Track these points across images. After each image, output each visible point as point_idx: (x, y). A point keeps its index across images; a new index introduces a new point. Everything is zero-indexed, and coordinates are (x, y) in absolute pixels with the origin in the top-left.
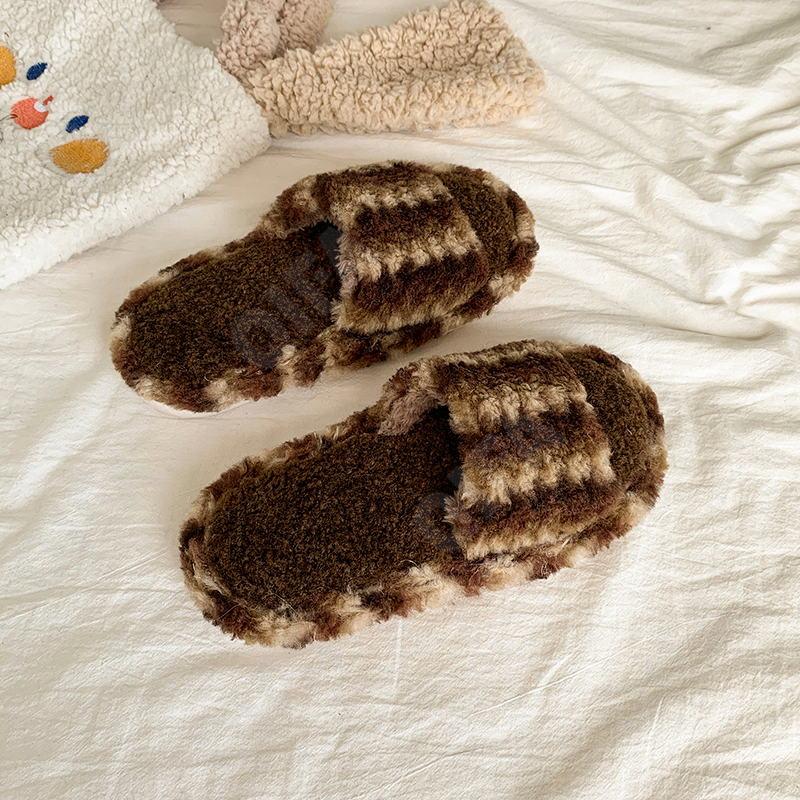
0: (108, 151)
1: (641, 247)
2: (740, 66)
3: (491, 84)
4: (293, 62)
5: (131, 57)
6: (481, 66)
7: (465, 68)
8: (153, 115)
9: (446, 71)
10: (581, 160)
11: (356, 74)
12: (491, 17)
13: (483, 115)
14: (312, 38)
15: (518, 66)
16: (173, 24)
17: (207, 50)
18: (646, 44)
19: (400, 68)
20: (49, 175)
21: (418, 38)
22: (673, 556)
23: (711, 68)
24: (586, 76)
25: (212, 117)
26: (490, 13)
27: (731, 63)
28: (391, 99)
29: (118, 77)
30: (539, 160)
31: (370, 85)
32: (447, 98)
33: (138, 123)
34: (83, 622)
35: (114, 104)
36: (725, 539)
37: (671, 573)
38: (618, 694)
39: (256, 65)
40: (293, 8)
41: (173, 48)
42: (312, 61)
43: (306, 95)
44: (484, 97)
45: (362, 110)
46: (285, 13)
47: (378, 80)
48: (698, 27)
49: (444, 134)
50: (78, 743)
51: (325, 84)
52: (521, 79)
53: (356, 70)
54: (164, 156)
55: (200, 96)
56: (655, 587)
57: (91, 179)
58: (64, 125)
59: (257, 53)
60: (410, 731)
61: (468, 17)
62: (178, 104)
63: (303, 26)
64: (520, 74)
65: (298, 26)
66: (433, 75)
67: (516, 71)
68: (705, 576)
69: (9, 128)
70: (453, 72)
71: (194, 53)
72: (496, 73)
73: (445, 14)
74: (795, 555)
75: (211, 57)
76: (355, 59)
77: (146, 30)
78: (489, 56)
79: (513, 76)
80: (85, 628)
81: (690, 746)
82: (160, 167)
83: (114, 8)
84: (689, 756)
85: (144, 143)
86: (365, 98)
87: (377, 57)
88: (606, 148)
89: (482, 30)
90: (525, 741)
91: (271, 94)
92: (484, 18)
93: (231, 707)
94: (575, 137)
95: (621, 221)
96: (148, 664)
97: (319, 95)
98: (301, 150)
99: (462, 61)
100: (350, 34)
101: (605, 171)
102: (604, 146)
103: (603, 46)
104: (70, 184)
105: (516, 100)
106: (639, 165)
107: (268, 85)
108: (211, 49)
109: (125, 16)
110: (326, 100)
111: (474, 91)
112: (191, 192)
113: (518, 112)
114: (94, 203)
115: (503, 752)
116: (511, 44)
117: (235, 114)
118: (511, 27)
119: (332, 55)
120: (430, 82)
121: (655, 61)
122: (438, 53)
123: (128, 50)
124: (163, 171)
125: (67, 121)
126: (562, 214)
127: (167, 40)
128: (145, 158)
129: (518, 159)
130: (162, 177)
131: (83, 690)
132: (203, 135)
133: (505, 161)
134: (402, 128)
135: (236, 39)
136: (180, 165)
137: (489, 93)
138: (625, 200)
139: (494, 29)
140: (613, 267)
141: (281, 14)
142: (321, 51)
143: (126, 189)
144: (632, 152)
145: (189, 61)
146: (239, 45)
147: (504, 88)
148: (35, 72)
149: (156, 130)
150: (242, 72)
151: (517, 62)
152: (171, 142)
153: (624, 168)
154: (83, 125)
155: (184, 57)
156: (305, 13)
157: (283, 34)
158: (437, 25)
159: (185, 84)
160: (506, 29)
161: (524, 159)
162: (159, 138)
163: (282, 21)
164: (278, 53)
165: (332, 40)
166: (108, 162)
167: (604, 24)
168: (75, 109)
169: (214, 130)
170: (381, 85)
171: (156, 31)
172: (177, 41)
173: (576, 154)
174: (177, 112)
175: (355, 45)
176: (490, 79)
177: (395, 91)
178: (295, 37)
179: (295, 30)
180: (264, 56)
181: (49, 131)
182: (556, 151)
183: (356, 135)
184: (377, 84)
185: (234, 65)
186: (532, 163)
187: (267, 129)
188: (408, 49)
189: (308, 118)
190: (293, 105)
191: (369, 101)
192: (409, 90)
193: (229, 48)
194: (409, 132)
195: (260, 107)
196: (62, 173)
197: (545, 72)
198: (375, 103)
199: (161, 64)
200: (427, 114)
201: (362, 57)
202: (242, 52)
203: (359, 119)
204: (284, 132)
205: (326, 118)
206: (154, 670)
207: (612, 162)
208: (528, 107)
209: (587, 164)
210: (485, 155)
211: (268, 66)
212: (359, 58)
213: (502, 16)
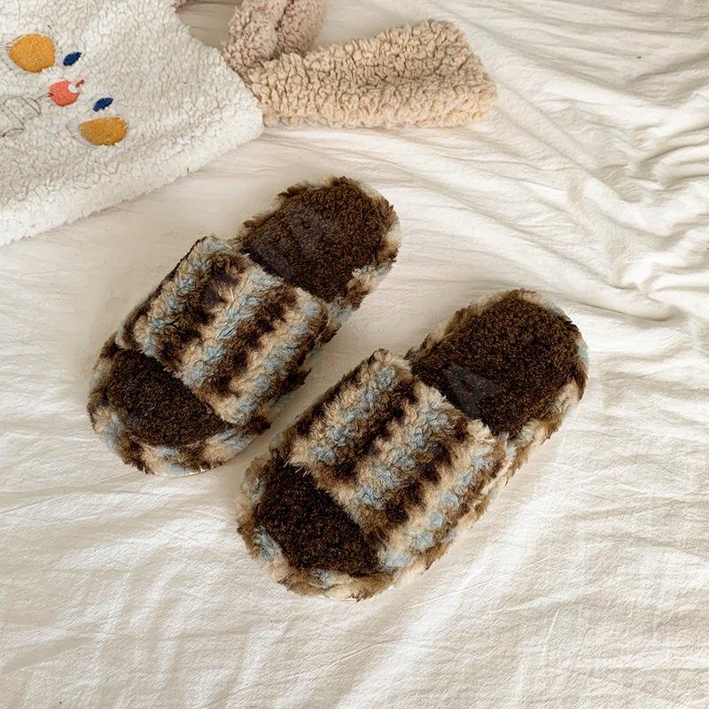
1: (569, 237)
2: (664, 91)
3: (452, 92)
4: (286, 64)
5: (151, 52)
6: (444, 77)
7: (431, 78)
8: (167, 102)
9: (414, 79)
10: (523, 161)
11: (339, 78)
12: (454, 37)
13: (443, 118)
14: (304, 45)
15: (476, 80)
16: (189, 27)
17: (215, 49)
18: (586, 68)
19: (376, 74)
20: (77, 145)
21: (393, 51)
23: (639, 91)
24: (532, 91)
25: (215, 105)
26: (454, 33)
27: (656, 88)
28: (366, 100)
29: (140, 68)
30: (488, 159)
31: (350, 87)
32: (414, 103)
33: (154, 107)
34: (82, 516)
35: (134, 89)
36: (623, 479)
39: (255, 65)
40: (290, 20)
41: (187, 46)
42: (303, 64)
43: (295, 93)
44: (445, 103)
45: (342, 108)
46: (283, 23)
47: (357, 83)
48: (630, 56)
49: (409, 132)
50: (72, 614)
51: (312, 84)
52: (477, 90)
53: (339, 74)
54: (174, 136)
55: (207, 87)
56: (562, 515)
57: (111, 151)
58: (92, 105)
59: (257, 54)
61: (436, 36)
62: (188, 93)
63: (297, 35)
64: (477, 85)
65: (293, 34)
66: (403, 82)
67: (473, 83)
68: (606, 508)
69: (46, 104)
70: (420, 81)
71: (204, 52)
72: (456, 83)
73: (416, 32)
74: (681, 500)
75: (219, 55)
76: (338, 65)
77: (165, 30)
78: (451, 69)
79: (470, 87)
80: (83, 521)
82: (170, 144)
83: (140, 10)
85: (158, 124)
86: (345, 98)
87: (357, 64)
88: (545, 153)
89: (447, 47)
91: (266, 90)
92: (449, 38)
95: (555, 214)
96: (133, 553)
97: (306, 93)
98: (287, 138)
99: (428, 72)
100: (336, 43)
101: (543, 172)
102: (543, 151)
104: (94, 153)
105: (472, 107)
106: (571, 168)
107: (264, 82)
108: (219, 50)
109: (149, 18)
110: (312, 99)
111: (437, 98)
112: (194, 167)
114: (114, 171)
115: (424, 643)
116: (470, 60)
117: (236, 104)
118: (472, 46)
119: (321, 60)
120: (400, 88)
121: (592, 82)
122: (409, 64)
123: (150, 46)
124: (172, 148)
125: (95, 101)
126: (505, 205)
127: (183, 39)
128: (158, 136)
129: (470, 158)
130: (171, 152)
131: (80, 572)
132: (208, 120)
133: (460, 160)
134: (375, 125)
135: (241, 42)
136: (187, 144)
137: (449, 100)
138: (559, 196)
139: (457, 47)
140: (545, 252)
141: (279, 22)
142: (311, 57)
143: (140, 160)
144: (567, 157)
145: (199, 58)
146: (242, 47)
147: (463, 96)
148: (71, 59)
149: (168, 114)
150: (244, 69)
151: (474, 76)
152: (180, 124)
153: (558, 170)
154: (107, 106)
155: (196, 55)
156: (299, 24)
157: (279, 40)
158: (409, 40)
159: (196, 77)
160: (468, 48)
161: (474, 158)
162: (171, 120)
163: (280, 29)
164: (275, 56)
165: (320, 48)
167: (551, 48)
168: (102, 92)
169: (217, 117)
170: (359, 88)
171: (173, 31)
172: (191, 41)
173: (519, 156)
174: (187, 99)
175: (340, 53)
176: (451, 88)
177: (371, 94)
178: (291, 44)
179: (291, 37)
180: (263, 58)
181: (80, 109)
182: (503, 152)
183: (336, 128)
184: (356, 86)
185: (237, 63)
186: (482, 162)
187: (261, 119)
188: (384, 59)
189: (296, 111)
190: (285, 100)
191: (348, 101)
192: (382, 93)
193: (234, 49)
194: (381, 129)
195: (257, 101)
196: (89, 144)
197: (498, 86)
198: (353, 102)
199: (176, 59)
200: (395, 115)
201: (345, 63)
202: (245, 53)
203: (340, 115)
204: (275, 122)
205: (312, 112)
206: (138, 559)
207: (549, 165)
208: (482, 114)
209: (528, 165)
210: (442, 154)
211: (265, 66)
212: (342, 64)
213: (464, 37)
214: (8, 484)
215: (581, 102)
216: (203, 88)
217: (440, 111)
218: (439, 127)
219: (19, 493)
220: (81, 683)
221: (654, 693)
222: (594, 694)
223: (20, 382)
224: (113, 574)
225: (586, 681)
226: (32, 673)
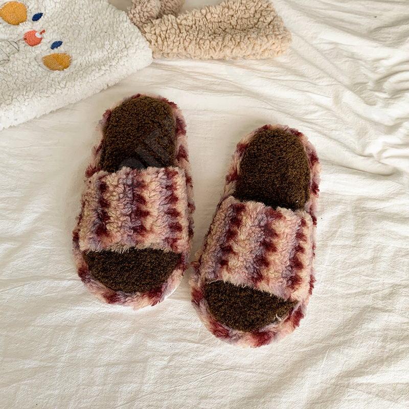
0: (71, 59)
1: (333, 126)
2: (390, 38)
3: (265, 39)
4: (166, 21)
5: (85, 13)
6: (261, 29)
7: (252, 30)
8: (95, 44)
9: (242, 30)
10: (307, 80)
11: (197, 29)
12: (266, 5)
13: (260, 54)
14: (176, 9)
15: (279, 31)
17: (124, 12)
18: (343, 23)
19: (220, 27)
20: (42, 70)
21: (230, 13)
22: (339, 280)
23: (375, 37)
24: (312, 37)
25: (124, 47)
26: (266, 2)
27: (386, 35)
28: (214, 43)
29: (78, 23)
30: (286, 79)
31: (204, 35)
32: (242, 44)
33: (87, 47)
34: (47, 294)
35: (75, 36)
36: (365, 273)
37: (337, 289)
38: (307, 346)
39: (148, 22)
41: (107, 9)
42: (176, 21)
43: (172, 39)
44: (261, 45)
45: (200, 48)
47: (208, 33)
48: (370, 16)
49: (239, 62)
50: (42, 352)
51: (182, 33)
52: (280, 37)
53: (198, 27)
54: (99, 64)
55: (119, 35)
56: (329, 295)
57: (62, 74)
58: (50, 45)
59: (149, 15)
60: (204, 357)
61: (255, 4)
62: (108, 39)
63: (172, 3)
64: (280, 34)
65: (170, 2)
66: (236, 32)
67: (277, 33)
68: (354, 291)
69: (22, 45)
70: (246, 31)
71: (117, 13)
72: (267, 33)
73: (244, 2)
74: (399, 284)
75: (126, 16)
76: (197, 21)
78: (265, 24)
79: (276, 35)
80: (48, 297)
81: (340, 374)
82: (97, 70)
84: (340, 378)
85: (90, 57)
86: (201, 42)
87: (209, 21)
88: (320, 75)
89: (262, 11)
90: (260, 365)
91: (154, 37)
92: (263, 5)
93: (118, 340)
94: (305, 68)
95: (325, 112)
96: (78, 316)
97: (178, 39)
98: (167, 65)
99: (251, 26)
100: (196, 8)
101: (319, 87)
103: (322, 23)
104: (52, 75)
105: (277, 47)
106: (335, 84)
107: (153, 32)
108: (126, 12)
110: (181, 43)
111: (256, 42)
112: (111, 83)
113: (277, 53)
114: (64, 86)
115: (249, 370)
116: (276, 19)
117: (136, 46)
118: (277, 10)
119: (187, 19)
120: (234, 36)
121: (348, 32)
122: (239, 21)
123: (84, 9)
124: (98, 72)
125: (52, 43)
126: (296, 107)
127: (104, 5)
128: (90, 65)
129: (275, 78)
130: (97, 75)
131: (46, 327)
132: (119, 55)
133: (270, 79)
134: (219, 58)
135: (139, 7)
136: (107, 70)
137: (263, 43)
138: (328, 101)
139: (268, 11)
140: (319, 135)
142: (181, 17)
143: (79, 80)
144: (333, 78)
145: (114, 17)
146: (140, 11)
147: (271, 41)
148: (37, 17)
149: (96, 51)
150: (141, 24)
151: (278, 28)
152: (103, 58)
153: (328, 85)
154: (59, 46)
155: (112, 15)
157: (162, 6)
158: (239, 7)
159: (112, 28)
160: (274, 11)
161: (278, 78)
162: (98, 55)
164: (160, 16)
165: (186, 11)
166: (71, 66)
167: (323, 11)
168: (56, 38)
169: (125, 53)
170: (210, 36)
172: (108, 6)
173: (305, 77)
174: (107, 43)
175: (198, 15)
176: (264, 36)
177: (217, 39)
178: (168, 8)
179: (168, 4)
180: (152, 17)
181: (42, 48)
182: (295, 74)
183: (196, 60)
184: (208, 35)
185: (137, 21)
186: (283, 80)
187: (151, 54)
188: (224, 18)
189: (172, 50)
190: (165, 43)
191: (203, 44)
192: (223, 39)
193: (135, 12)
194: (222, 60)
195: (149, 43)
196: (48, 69)
197: (292, 34)
198: (206, 45)
199: (100, 18)
200: (232, 52)
201: (201, 21)
202: (141, 15)
203: (198, 52)
204: (160, 56)
205: (182, 51)
206: (81, 319)
207: (322, 82)
208: (282, 52)
209: (309, 82)
210: (259, 75)
211: (154, 22)
212: (200, 21)
213: (272, 4)
214: (3, 274)
215: (341, 44)
216: (117, 36)
217: (258, 50)
218: (257, 59)
219: (10, 280)
220: (49, 392)
221: (383, 397)
222: (349, 398)
223: (9, 214)
224: (67, 327)
225: (344, 391)
226: (20, 387)
